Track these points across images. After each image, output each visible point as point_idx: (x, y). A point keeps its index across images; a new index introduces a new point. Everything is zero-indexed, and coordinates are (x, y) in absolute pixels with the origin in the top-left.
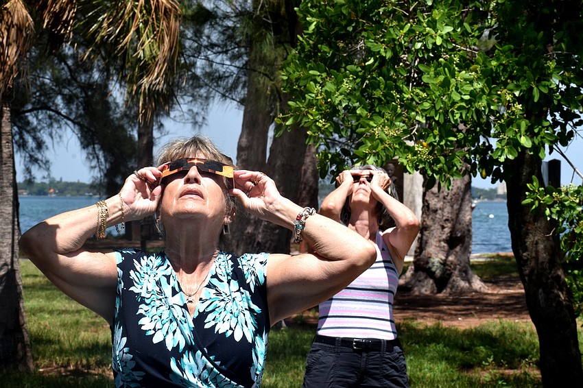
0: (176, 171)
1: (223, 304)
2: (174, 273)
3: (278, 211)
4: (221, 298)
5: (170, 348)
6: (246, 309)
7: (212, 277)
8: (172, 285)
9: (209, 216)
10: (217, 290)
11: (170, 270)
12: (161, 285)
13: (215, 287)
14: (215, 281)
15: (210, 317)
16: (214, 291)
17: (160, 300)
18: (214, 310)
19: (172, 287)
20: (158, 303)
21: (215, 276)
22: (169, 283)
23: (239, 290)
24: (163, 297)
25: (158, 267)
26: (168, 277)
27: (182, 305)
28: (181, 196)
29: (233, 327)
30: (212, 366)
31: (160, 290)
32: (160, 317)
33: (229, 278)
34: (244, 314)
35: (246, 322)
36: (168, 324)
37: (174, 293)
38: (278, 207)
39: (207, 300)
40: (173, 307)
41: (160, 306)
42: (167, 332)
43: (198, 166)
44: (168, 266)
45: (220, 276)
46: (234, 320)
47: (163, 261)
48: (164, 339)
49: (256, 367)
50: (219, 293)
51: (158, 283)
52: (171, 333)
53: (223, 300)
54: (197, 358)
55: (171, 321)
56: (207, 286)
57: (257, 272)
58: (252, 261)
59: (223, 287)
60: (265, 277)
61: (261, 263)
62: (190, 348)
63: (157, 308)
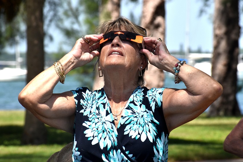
0: (107, 40)
1: (136, 119)
2: (108, 102)
3: (166, 64)
4: (135, 115)
5: (102, 148)
6: (149, 122)
7: (130, 103)
8: (106, 109)
9: (127, 66)
10: (132, 111)
11: (106, 100)
12: (99, 110)
13: (132, 109)
14: (132, 105)
15: (128, 127)
16: (131, 111)
17: (98, 118)
18: (130, 123)
19: (106, 111)
20: (97, 120)
21: (133, 102)
22: (104, 108)
23: (146, 111)
24: (100, 116)
25: (99, 99)
26: (104, 104)
27: (111, 121)
28: (109, 55)
29: (140, 133)
30: (127, 159)
31: (99, 112)
32: (97, 129)
33: (141, 103)
34: (148, 125)
35: (149, 130)
36: (101, 134)
37: (107, 114)
38: (166, 62)
39: (126, 117)
40: (105, 123)
41: (98, 122)
42: (101, 138)
43: (120, 36)
44: (105, 98)
45: (135, 102)
46: (141, 128)
47: (103, 94)
48: (99, 143)
49: (158, 157)
50: (134, 113)
51: (98, 108)
52: (103, 139)
53: (136, 117)
54: (118, 154)
55: (104, 132)
56: (127, 108)
57: (157, 100)
58: (155, 93)
59: (137, 109)
60: (162, 102)
61: (160, 93)
62: (114, 148)
63: (96, 123)
